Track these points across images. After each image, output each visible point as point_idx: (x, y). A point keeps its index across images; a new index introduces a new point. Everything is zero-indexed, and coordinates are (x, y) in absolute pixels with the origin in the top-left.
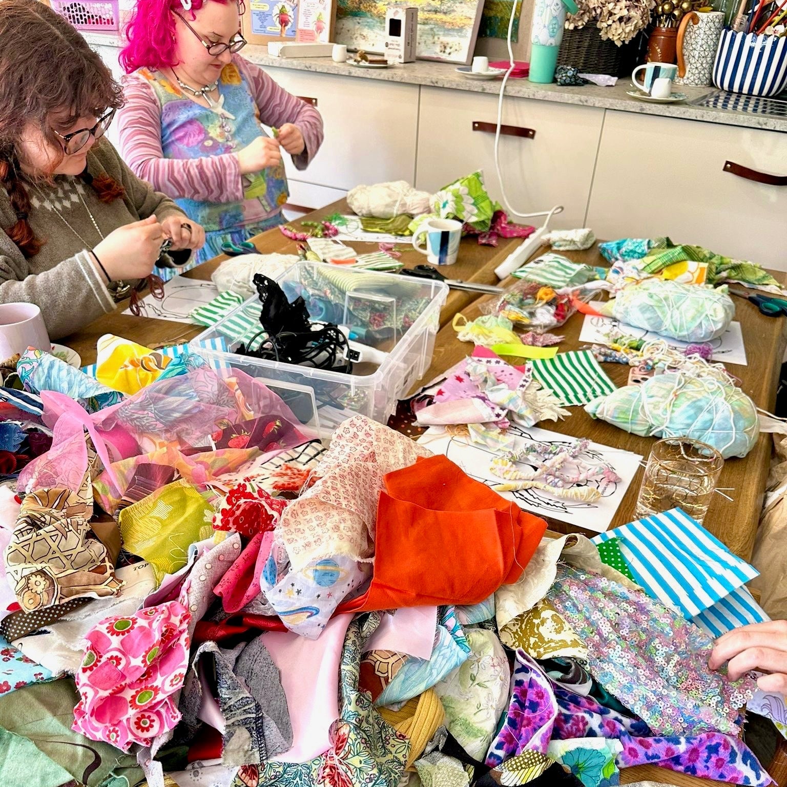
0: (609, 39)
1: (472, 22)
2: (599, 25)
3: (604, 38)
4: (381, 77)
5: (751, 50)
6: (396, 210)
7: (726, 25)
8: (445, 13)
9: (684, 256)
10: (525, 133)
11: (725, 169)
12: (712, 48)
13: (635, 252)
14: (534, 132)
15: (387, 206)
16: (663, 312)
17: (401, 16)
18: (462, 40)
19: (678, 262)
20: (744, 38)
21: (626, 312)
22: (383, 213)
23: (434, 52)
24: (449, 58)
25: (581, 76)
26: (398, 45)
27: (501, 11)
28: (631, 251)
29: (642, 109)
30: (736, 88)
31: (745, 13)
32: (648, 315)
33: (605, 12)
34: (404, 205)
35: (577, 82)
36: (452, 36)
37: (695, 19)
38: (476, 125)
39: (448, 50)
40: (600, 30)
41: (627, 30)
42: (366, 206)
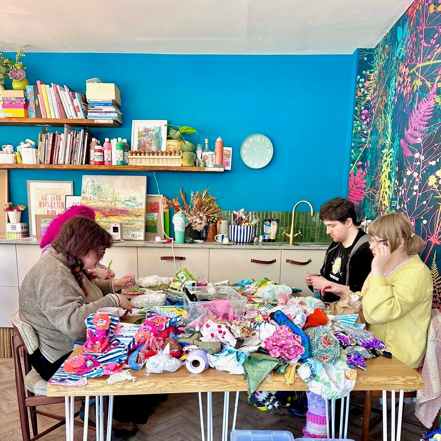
0: (196, 229)
1: (143, 227)
2: (192, 226)
3: (194, 229)
4: (121, 245)
5: (241, 230)
6: (160, 284)
7: (229, 224)
8: (131, 225)
9: (266, 280)
10: (182, 258)
11: (251, 262)
12: (227, 230)
13: (249, 283)
14: (185, 258)
15: (156, 282)
16: (275, 292)
17: (118, 226)
18: (140, 233)
19: (265, 282)
20: (238, 227)
21: (264, 294)
22: (155, 285)
23: (130, 237)
24: (136, 239)
25: (195, 241)
26: (118, 235)
27: (149, 224)
28: (247, 283)
29: (222, 247)
30: (239, 241)
31: (234, 220)
32: (271, 293)
33: (194, 222)
34: (162, 281)
35: (193, 242)
36: (136, 232)
37: (220, 223)
38: (162, 258)
39: (135, 236)
40: (193, 227)
41: (202, 227)
42: (148, 283)
